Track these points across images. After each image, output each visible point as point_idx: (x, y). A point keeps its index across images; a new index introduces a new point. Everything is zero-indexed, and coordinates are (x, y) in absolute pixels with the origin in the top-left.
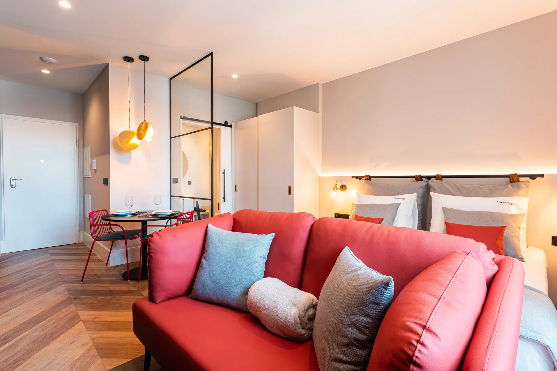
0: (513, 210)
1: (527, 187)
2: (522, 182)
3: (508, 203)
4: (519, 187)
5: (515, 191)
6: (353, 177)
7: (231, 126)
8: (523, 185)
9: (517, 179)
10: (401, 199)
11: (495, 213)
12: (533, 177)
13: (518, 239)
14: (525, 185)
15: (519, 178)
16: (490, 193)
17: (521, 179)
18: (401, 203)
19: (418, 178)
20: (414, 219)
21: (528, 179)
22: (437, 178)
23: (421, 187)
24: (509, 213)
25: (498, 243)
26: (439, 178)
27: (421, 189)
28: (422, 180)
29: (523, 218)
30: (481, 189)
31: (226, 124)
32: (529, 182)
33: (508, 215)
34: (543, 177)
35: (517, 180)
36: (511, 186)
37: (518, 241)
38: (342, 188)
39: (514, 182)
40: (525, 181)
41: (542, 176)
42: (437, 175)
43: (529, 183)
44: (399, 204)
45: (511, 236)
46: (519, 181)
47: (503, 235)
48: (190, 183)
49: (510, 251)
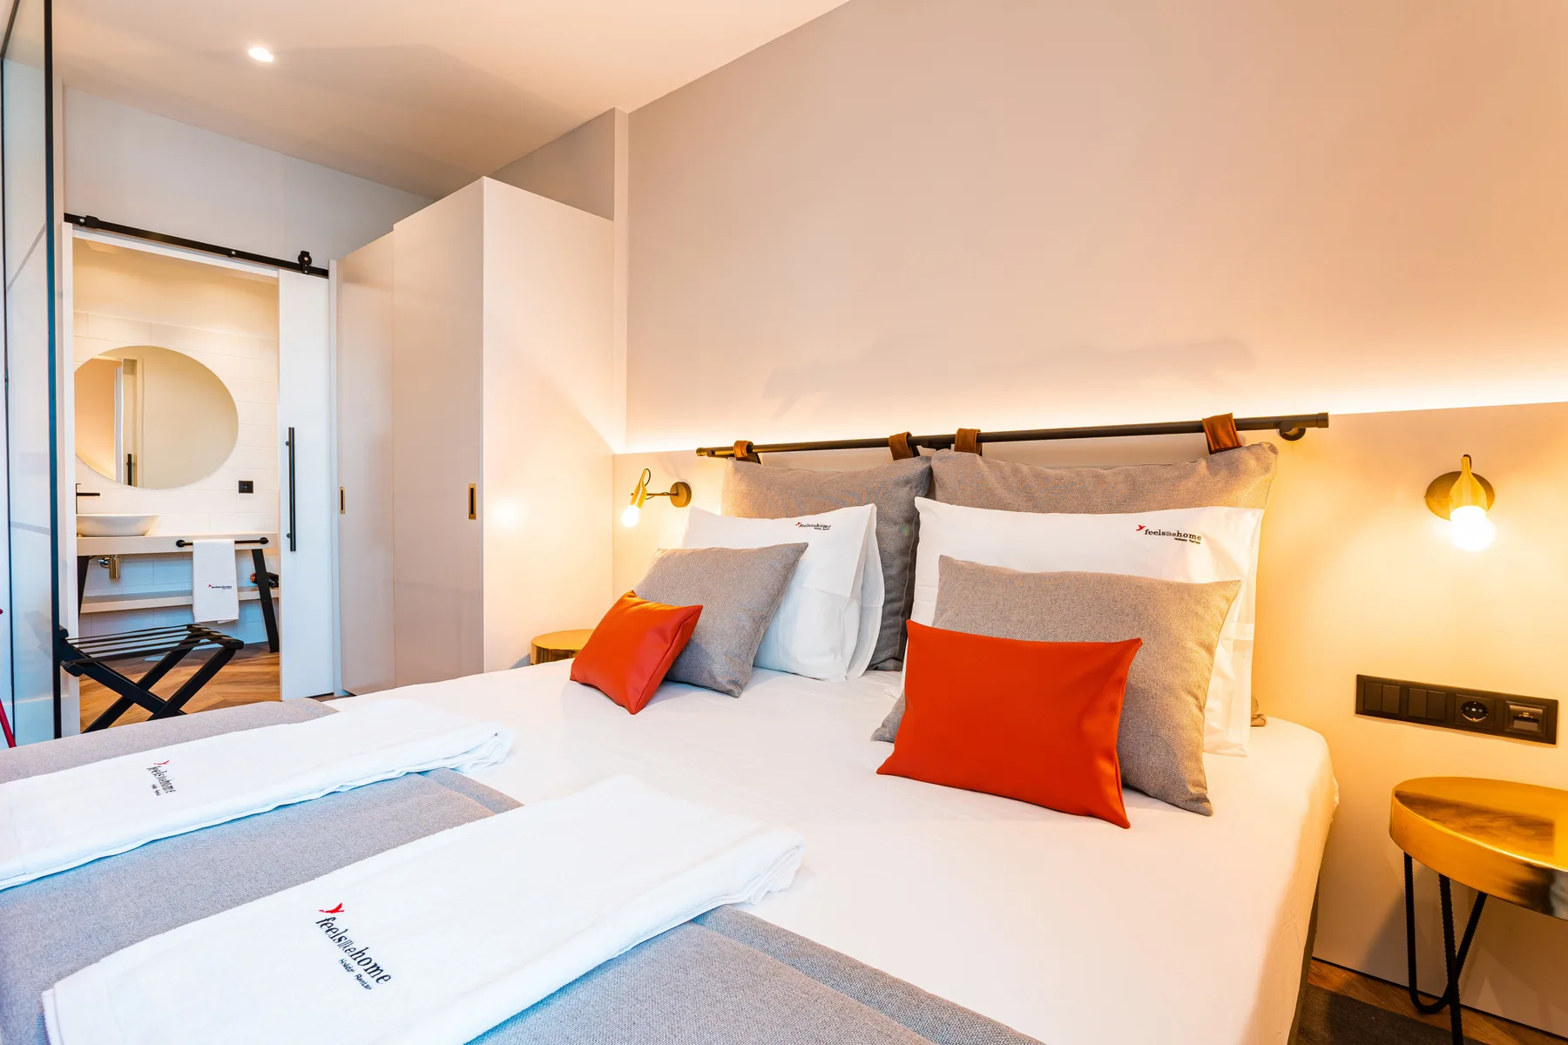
0: (1198, 568)
1: (1267, 469)
2: (1248, 448)
3: (1180, 537)
4: (1234, 471)
5: (1219, 485)
6: (700, 451)
7: (324, 273)
8: (1253, 463)
9: (1229, 436)
10: (817, 527)
11: (1119, 578)
12: (1291, 428)
13: (1196, 698)
14: (1258, 459)
15: (1240, 433)
16: (1129, 497)
17: (1247, 437)
18: (806, 545)
19: (898, 447)
20: (863, 612)
21: (1272, 435)
22: (960, 443)
23: (907, 482)
24: (1180, 579)
25: (1091, 726)
26: (972, 442)
27: (907, 488)
28: (916, 454)
29: (1229, 601)
30: (1099, 479)
31: (303, 265)
32: (1273, 449)
33: (1170, 586)
34: (1327, 426)
35: (1230, 444)
36: (1209, 467)
37: (1195, 710)
38: (677, 494)
39: (1221, 450)
40: (1260, 445)
41: (1321, 420)
42: (960, 431)
43: (1272, 455)
44: (800, 549)
45: (1168, 689)
46: (1239, 446)
47: (1121, 682)
48: (246, 487)
49: (1149, 764)
